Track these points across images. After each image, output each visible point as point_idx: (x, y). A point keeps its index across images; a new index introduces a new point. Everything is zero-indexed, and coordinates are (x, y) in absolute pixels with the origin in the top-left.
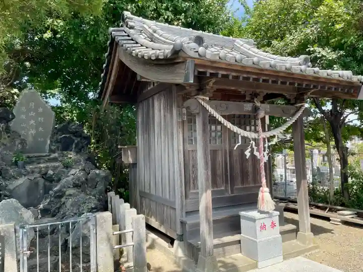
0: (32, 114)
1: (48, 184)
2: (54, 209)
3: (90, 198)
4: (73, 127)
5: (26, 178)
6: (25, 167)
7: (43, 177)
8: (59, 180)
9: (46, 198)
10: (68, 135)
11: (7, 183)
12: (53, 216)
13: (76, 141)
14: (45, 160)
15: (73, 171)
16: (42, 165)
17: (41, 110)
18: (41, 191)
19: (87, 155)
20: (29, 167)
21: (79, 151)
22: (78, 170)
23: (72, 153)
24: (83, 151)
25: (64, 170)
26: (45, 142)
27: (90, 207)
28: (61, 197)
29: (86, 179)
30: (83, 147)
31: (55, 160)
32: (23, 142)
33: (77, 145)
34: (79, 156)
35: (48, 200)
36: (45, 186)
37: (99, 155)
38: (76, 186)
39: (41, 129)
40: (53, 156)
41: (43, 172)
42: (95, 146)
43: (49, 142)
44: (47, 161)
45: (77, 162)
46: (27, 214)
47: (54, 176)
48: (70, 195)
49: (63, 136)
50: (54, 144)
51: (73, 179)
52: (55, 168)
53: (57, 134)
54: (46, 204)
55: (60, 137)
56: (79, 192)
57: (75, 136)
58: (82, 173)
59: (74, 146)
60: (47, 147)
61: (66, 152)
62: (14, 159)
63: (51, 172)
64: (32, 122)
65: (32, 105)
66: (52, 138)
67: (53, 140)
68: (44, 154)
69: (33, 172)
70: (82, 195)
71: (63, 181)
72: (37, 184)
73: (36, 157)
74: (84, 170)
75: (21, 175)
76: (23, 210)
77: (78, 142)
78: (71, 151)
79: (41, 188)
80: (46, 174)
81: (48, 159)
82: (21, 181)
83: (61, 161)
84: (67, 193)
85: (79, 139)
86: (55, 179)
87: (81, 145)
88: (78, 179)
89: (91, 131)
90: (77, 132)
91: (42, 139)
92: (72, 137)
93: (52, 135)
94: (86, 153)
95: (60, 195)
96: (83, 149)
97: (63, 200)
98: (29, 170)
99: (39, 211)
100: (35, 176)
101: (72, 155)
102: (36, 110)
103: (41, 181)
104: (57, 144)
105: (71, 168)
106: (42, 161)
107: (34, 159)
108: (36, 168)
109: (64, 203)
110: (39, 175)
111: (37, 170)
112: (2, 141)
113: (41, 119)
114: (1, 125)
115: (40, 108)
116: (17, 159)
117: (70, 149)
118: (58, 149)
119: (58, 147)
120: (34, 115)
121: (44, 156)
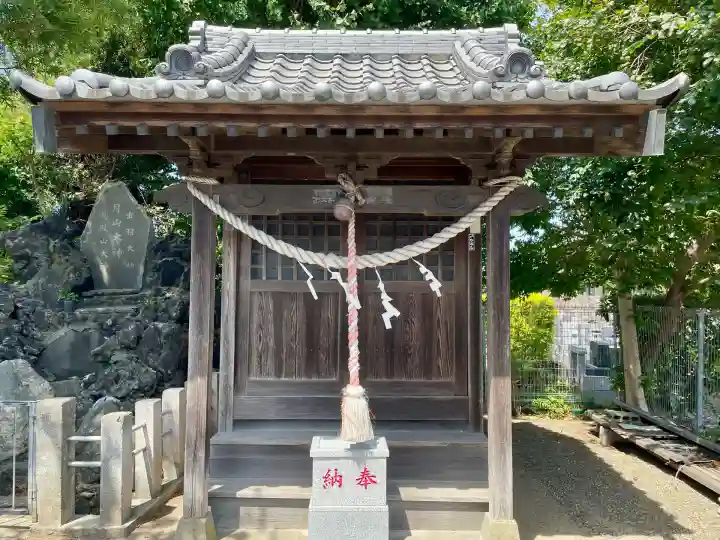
0: (117, 223)
5: (71, 327)
6: (73, 311)
10: (170, 259)
11: (45, 333)
17: (130, 216)
20: (81, 312)
26: (136, 270)
38: (124, 347)
39: (130, 247)
43: (142, 270)
47: (115, 329)
49: (164, 259)
50: (150, 273)
53: (155, 255)
55: (160, 261)
56: (130, 359)
57: (186, 260)
59: (182, 278)
60: (140, 278)
61: (166, 288)
62: (60, 296)
63: (109, 322)
64: (117, 236)
65: (117, 208)
66: (146, 263)
67: (151, 266)
69: (85, 319)
72: (87, 339)
75: (61, 322)
76: (34, 378)
78: (177, 286)
82: (62, 332)
86: (117, 332)
91: (132, 265)
92: (178, 261)
98: (79, 316)
100: (87, 327)
101: (175, 294)
102: (122, 217)
103: (95, 335)
104: (157, 274)
110: (94, 325)
111: (91, 316)
112: (55, 266)
113: (130, 232)
114: (52, 243)
115: (130, 212)
116: (64, 297)
117: (177, 283)
118: (157, 283)
119: (157, 279)
120: (119, 224)
121: (123, 294)
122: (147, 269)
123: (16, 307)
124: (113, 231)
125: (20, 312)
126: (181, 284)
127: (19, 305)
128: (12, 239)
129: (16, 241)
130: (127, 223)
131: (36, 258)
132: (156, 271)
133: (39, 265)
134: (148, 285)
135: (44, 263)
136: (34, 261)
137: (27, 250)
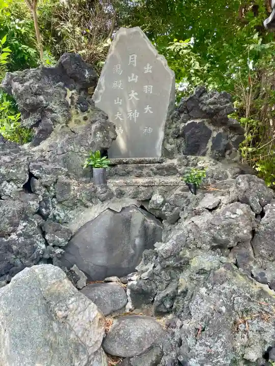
0: (134, 78)
1: (151, 223)
4: (212, 99)
5: (106, 205)
6: (105, 182)
7: (142, 207)
8: (176, 220)
10: (198, 121)
12: (160, 314)
13: (215, 134)
14: (152, 170)
15: (209, 200)
16: (141, 181)
17: (148, 69)
18: (138, 241)
20: (114, 184)
21: (220, 156)
22: (225, 200)
23: (206, 158)
24: (227, 156)
25: (190, 195)
29: (253, 232)
30: (228, 147)
31: (171, 171)
32: (107, 127)
33: (216, 141)
34: (220, 164)
36: (145, 228)
37: (259, 169)
38: (219, 246)
39: (148, 108)
40: (168, 162)
41: (142, 196)
42: (250, 149)
43: (161, 135)
44: (155, 174)
45: (218, 178)
47: (164, 208)
48: (202, 271)
49: (189, 122)
50: (171, 140)
51: (211, 226)
52: (167, 189)
54: (145, 275)
55: (183, 125)
56: (227, 266)
57: (214, 123)
58: (239, 212)
59: (210, 144)
60: (159, 146)
61: (193, 157)
63: (157, 198)
64: (133, 95)
65: (134, 59)
66: (167, 127)
67: (171, 131)
68: (151, 158)
69: (121, 194)
71: (185, 224)
72: (127, 222)
73: (134, 162)
74: (245, 201)
75: (93, 197)
77: (219, 135)
78: (204, 155)
79: (137, 233)
80: (147, 201)
81: (158, 169)
82: (95, 211)
83: (182, 174)
84: (195, 263)
85: (221, 130)
86: (168, 214)
87: (224, 142)
88: (229, 228)
90: (217, 111)
91: (150, 130)
92: (206, 124)
93: (168, 120)
94: (236, 162)
96: (228, 152)
97: (184, 280)
98: (114, 189)
99: (128, 292)
100: (124, 205)
101: (205, 163)
102: (139, 70)
103: (138, 217)
104: (179, 141)
105: (205, 191)
106: (145, 171)
107: (130, 167)
108: (128, 185)
109: (185, 293)
110: (133, 202)
111: (130, 190)
112: (72, 125)
113: (148, 89)
114: (70, 93)
115: (148, 65)
116: (92, 163)
117: (202, 151)
118: (179, 152)
119: (179, 147)
120: (136, 80)
121: (150, 162)
122: (167, 135)
123: (31, 175)
124: (129, 86)
125: (37, 182)
126: (209, 151)
127: (35, 172)
128: (22, 82)
130: (146, 78)
131: (52, 111)
132: (177, 138)
133: (54, 121)
134: (168, 154)
135: (61, 119)
136: (49, 114)
137: (41, 97)
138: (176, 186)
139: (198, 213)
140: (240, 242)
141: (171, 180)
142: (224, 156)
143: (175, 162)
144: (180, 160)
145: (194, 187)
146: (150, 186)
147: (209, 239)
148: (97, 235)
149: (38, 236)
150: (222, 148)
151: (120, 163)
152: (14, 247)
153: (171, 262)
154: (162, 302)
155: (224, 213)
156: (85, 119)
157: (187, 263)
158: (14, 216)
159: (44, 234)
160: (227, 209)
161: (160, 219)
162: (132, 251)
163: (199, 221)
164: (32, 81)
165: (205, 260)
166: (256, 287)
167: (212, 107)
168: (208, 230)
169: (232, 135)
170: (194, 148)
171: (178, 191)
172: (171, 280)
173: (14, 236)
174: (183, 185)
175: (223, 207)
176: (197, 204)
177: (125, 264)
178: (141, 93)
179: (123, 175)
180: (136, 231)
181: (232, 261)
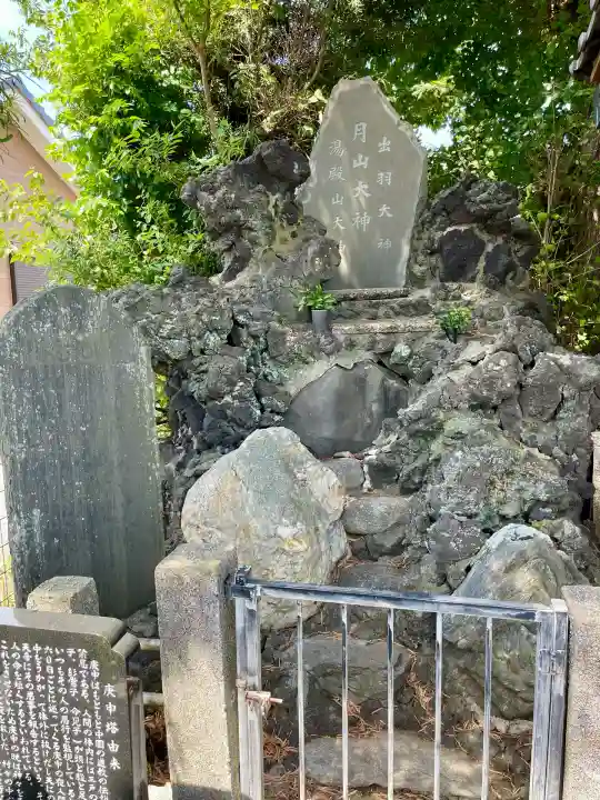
0: (362, 162)
1: (394, 383)
2: (406, 470)
3: (530, 456)
4: (484, 195)
5: (333, 359)
6: (330, 330)
7: (380, 363)
8: (429, 376)
9: (388, 430)
10: (463, 228)
12: (405, 491)
13: (490, 248)
14: (392, 308)
15: (473, 350)
16: (377, 326)
17: (385, 145)
18: (375, 407)
19: (522, 295)
20: (342, 330)
21: (497, 281)
22: (489, 349)
23: (476, 286)
24: (509, 282)
25: (447, 343)
26: (398, 249)
27: (527, 496)
28: (430, 435)
29: (520, 386)
30: (510, 267)
31: (421, 308)
32: (328, 250)
33: (491, 259)
34: (497, 297)
35: (393, 438)
36: (385, 390)
37: (565, 298)
38: (480, 405)
39: (384, 209)
40: (416, 295)
41: (381, 347)
42: (552, 266)
43: (406, 250)
44: (397, 314)
45: (489, 318)
46: (324, 482)
47: (411, 363)
48: (459, 436)
49: (449, 229)
50: (421, 258)
51: (470, 380)
52: (414, 337)
53: (432, 223)
54: (387, 448)
55: (438, 235)
56: (488, 428)
57: (489, 230)
58: (503, 362)
59: (482, 264)
60: (402, 269)
61: (455, 286)
62: (302, 302)
63: (402, 350)
64: (361, 188)
65: (361, 131)
66: (414, 237)
67: (420, 245)
68: (391, 290)
69: (351, 345)
70: (503, 441)
71: (438, 382)
72: (361, 383)
73: (366, 298)
74: (513, 349)
75: (316, 350)
76: (312, 467)
78: (473, 280)
79: (375, 398)
80: (388, 353)
81: (402, 307)
82: (318, 369)
83: (437, 314)
84: (450, 427)
85: (500, 241)
86: (416, 370)
87: (504, 260)
88: (490, 382)
89: (541, 215)
90: (494, 212)
91: (388, 243)
92: (477, 232)
93: (416, 227)
94: (522, 290)
95: (427, 430)
96: (511, 275)
97: (436, 447)
98: (342, 338)
99: (366, 468)
100: (357, 360)
101: (473, 293)
102: (370, 148)
103: (375, 376)
104: (433, 260)
105: (469, 336)
106: (381, 312)
108: (360, 332)
109: (437, 460)
110: (368, 355)
111: (363, 340)
112: (277, 246)
113: (385, 178)
114: (273, 199)
115: (385, 139)
116: (310, 304)
117: (470, 276)
118: (433, 275)
119: (433, 269)
120: (365, 164)
121: (390, 296)
122: (413, 250)
123: (236, 323)
124: (355, 175)
125: (244, 332)
126: (480, 276)
127: (241, 318)
128: (212, 191)
129: (219, 194)
130: (380, 162)
131: (251, 229)
132: (432, 254)
133: (254, 242)
134: (415, 281)
135: (263, 240)
136: (246, 234)
137: (238, 212)
138: (428, 331)
139: (456, 368)
140: (506, 399)
141: (421, 323)
142: (503, 282)
143: (427, 293)
144: (434, 291)
145: (454, 332)
146: (391, 333)
147: (467, 395)
148: (322, 400)
149: (254, 399)
150: (500, 269)
151: (345, 298)
152: (229, 412)
153: (421, 425)
154: (409, 477)
155: (486, 365)
156: (294, 235)
157: (440, 427)
158: (233, 373)
159: (258, 397)
160: (490, 361)
161: (405, 378)
162: (369, 421)
163: (458, 377)
164: (224, 189)
165: (462, 422)
166: (522, 452)
167: (484, 207)
168: (466, 385)
169: (518, 246)
170: (457, 270)
171: (431, 339)
172: (419, 452)
173: (228, 399)
174: (438, 331)
175: (486, 359)
176: (456, 357)
177: (358, 438)
178: (373, 186)
179: (351, 317)
180: (373, 393)
181: (496, 422)
